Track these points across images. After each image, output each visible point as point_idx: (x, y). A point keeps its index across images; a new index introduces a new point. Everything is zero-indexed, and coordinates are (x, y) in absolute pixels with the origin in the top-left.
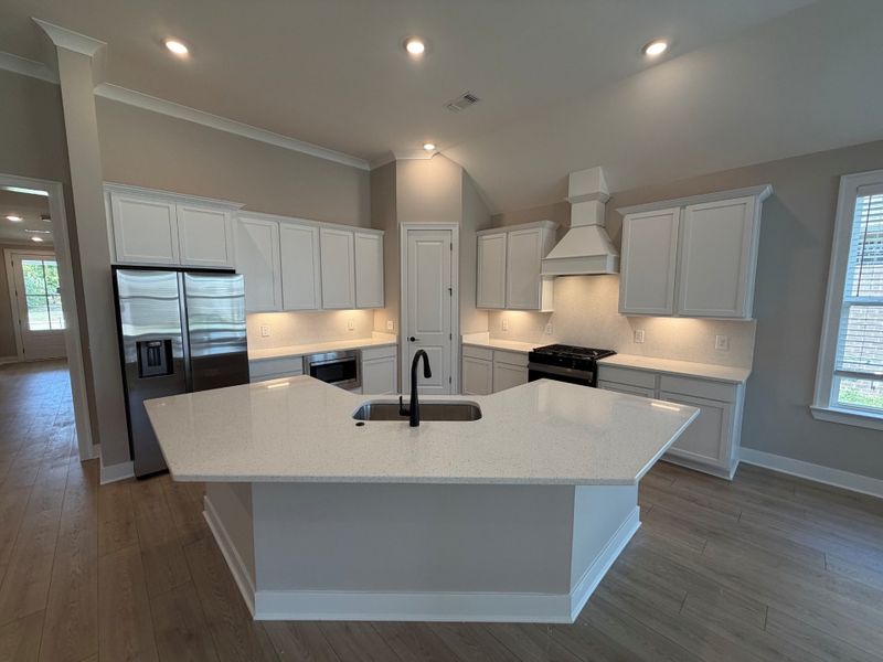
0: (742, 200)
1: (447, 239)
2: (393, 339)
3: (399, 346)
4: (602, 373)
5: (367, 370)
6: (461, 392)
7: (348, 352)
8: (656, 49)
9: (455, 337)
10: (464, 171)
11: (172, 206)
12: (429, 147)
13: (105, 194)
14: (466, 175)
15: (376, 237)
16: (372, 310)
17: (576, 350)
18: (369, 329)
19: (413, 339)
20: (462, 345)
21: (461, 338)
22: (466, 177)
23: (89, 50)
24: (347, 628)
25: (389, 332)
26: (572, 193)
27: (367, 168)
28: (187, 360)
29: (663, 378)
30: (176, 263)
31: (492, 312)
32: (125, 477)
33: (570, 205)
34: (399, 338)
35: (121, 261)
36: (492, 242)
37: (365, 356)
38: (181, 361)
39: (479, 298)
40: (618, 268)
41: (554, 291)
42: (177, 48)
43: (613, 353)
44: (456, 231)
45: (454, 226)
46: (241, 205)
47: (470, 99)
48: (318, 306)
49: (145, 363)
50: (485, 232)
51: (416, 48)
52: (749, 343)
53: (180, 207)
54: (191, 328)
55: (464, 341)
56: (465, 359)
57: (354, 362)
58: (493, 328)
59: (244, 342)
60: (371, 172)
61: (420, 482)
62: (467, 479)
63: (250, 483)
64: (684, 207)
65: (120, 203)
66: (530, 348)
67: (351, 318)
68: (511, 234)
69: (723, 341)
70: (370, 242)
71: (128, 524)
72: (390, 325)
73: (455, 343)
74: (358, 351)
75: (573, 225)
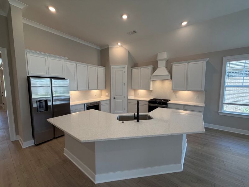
0: (202, 62)
1: (124, 69)
2: (108, 98)
3: (110, 100)
4: (169, 106)
6: (128, 112)
7: (96, 102)
8: (184, 23)
9: (126, 97)
10: (128, 51)
11: (46, 58)
12: (119, 44)
13: (25, 53)
15: (103, 69)
16: (101, 90)
17: (160, 100)
18: (100, 95)
19: (114, 98)
20: (128, 99)
21: (128, 97)
22: (129, 53)
23: (22, 7)
24: (124, 181)
25: (107, 96)
26: (158, 58)
28: (52, 106)
29: (185, 106)
30: (48, 76)
31: (135, 90)
32: (31, 145)
33: (158, 62)
34: (110, 98)
35: (30, 75)
36: (136, 71)
37: (101, 103)
38: (50, 106)
39: (132, 86)
40: (171, 78)
41: (153, 84)
42: (52, 9)
43: (170, 100)
44: (126, 68)
45: (126, 66)
46: (67, 58)
47: (135, 32)
48: (87, 89)
49: (38, 108)
50: (134, 68)
51: (125, 17)
52: (204, 97)
53: (49, 58)
54: (53, 95)
55: (129, 98)
56: (129, 103)
57: (99, 105)
58: (135, 95)
59: (69, 100)
60: (101, 50)
61: (153, 136)
62: (165, 134)
63: (95, 142)
64: (188, 63)
65: (30, 56)
66: (148, 100)
67: (95, 92)
68: (141, 69)
69: (197, 96)
70: (101, 70)
71: (39, 160)
72: (107, 94)
73: (126, 99)
74: (99, 102)
75: (159, 66)
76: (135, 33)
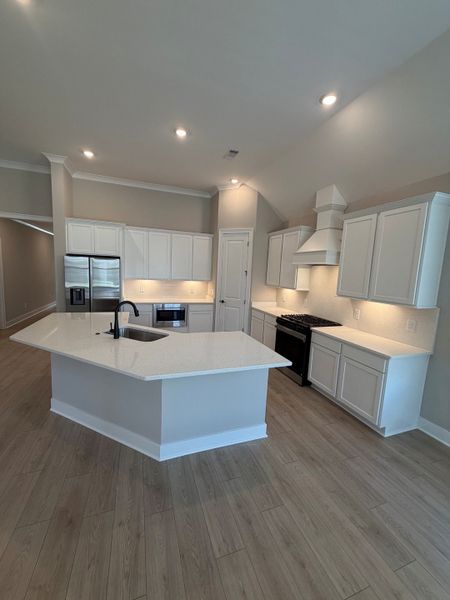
0: (418, 206)
1: (245, 238)
2: (211, 300)
3: (214, 304)
4: (313, 338)
5: (191, 316)
8: (329, 101)
9: (247, 302)
10: (258, 193)
11: (93, 227)
12: (234, 181)
13: (66, 223)
14: (260, 196)
15: (208, 239)
16: (207, 282)
18: (204, 293)
19: (223, 302)
20: (251, 309)
21: (251, 304)
22: (260, 198)
25: (210, 296)
26: (318, 205)
27: (208, 196)
29: (345, 346)
30: (93, 253)
31: (278, 288)
33: (316, 214)
34: (215, 300)
36: (276, 240)
37: (191, 307)
39: (269, 279)
40: (338, 260)
43: (339, 325)
44: (251, 233)
45: (250, 230)
47: (233, 152)
50: (273, 233)
51: (181, 133)
53: (96, 227)
55: (253, 306)
56: (252, 318)
57: (184, 311)
58: (279, 302)
60: (210, 199)
64: (379, 214)
65: (72, 227)
67: (193, 285)
68: (285, 234)
70: (204, 241)
72: (212, 291)
73: (247, 306)
74: (188, 305)
75: (318, 228)
76: (238, 155)
